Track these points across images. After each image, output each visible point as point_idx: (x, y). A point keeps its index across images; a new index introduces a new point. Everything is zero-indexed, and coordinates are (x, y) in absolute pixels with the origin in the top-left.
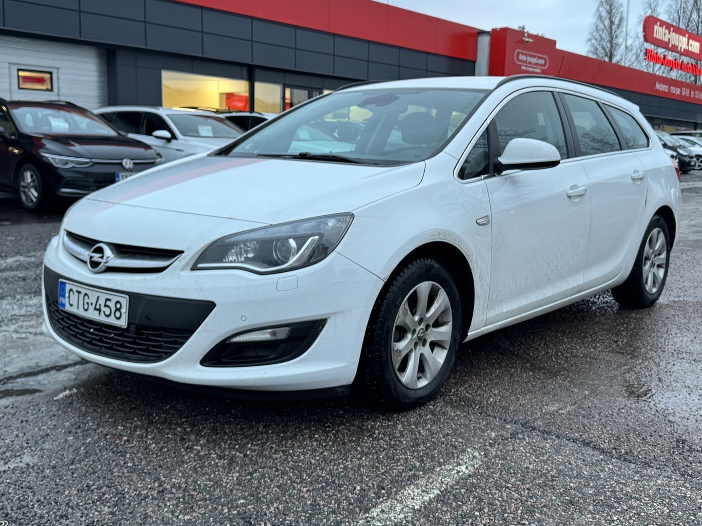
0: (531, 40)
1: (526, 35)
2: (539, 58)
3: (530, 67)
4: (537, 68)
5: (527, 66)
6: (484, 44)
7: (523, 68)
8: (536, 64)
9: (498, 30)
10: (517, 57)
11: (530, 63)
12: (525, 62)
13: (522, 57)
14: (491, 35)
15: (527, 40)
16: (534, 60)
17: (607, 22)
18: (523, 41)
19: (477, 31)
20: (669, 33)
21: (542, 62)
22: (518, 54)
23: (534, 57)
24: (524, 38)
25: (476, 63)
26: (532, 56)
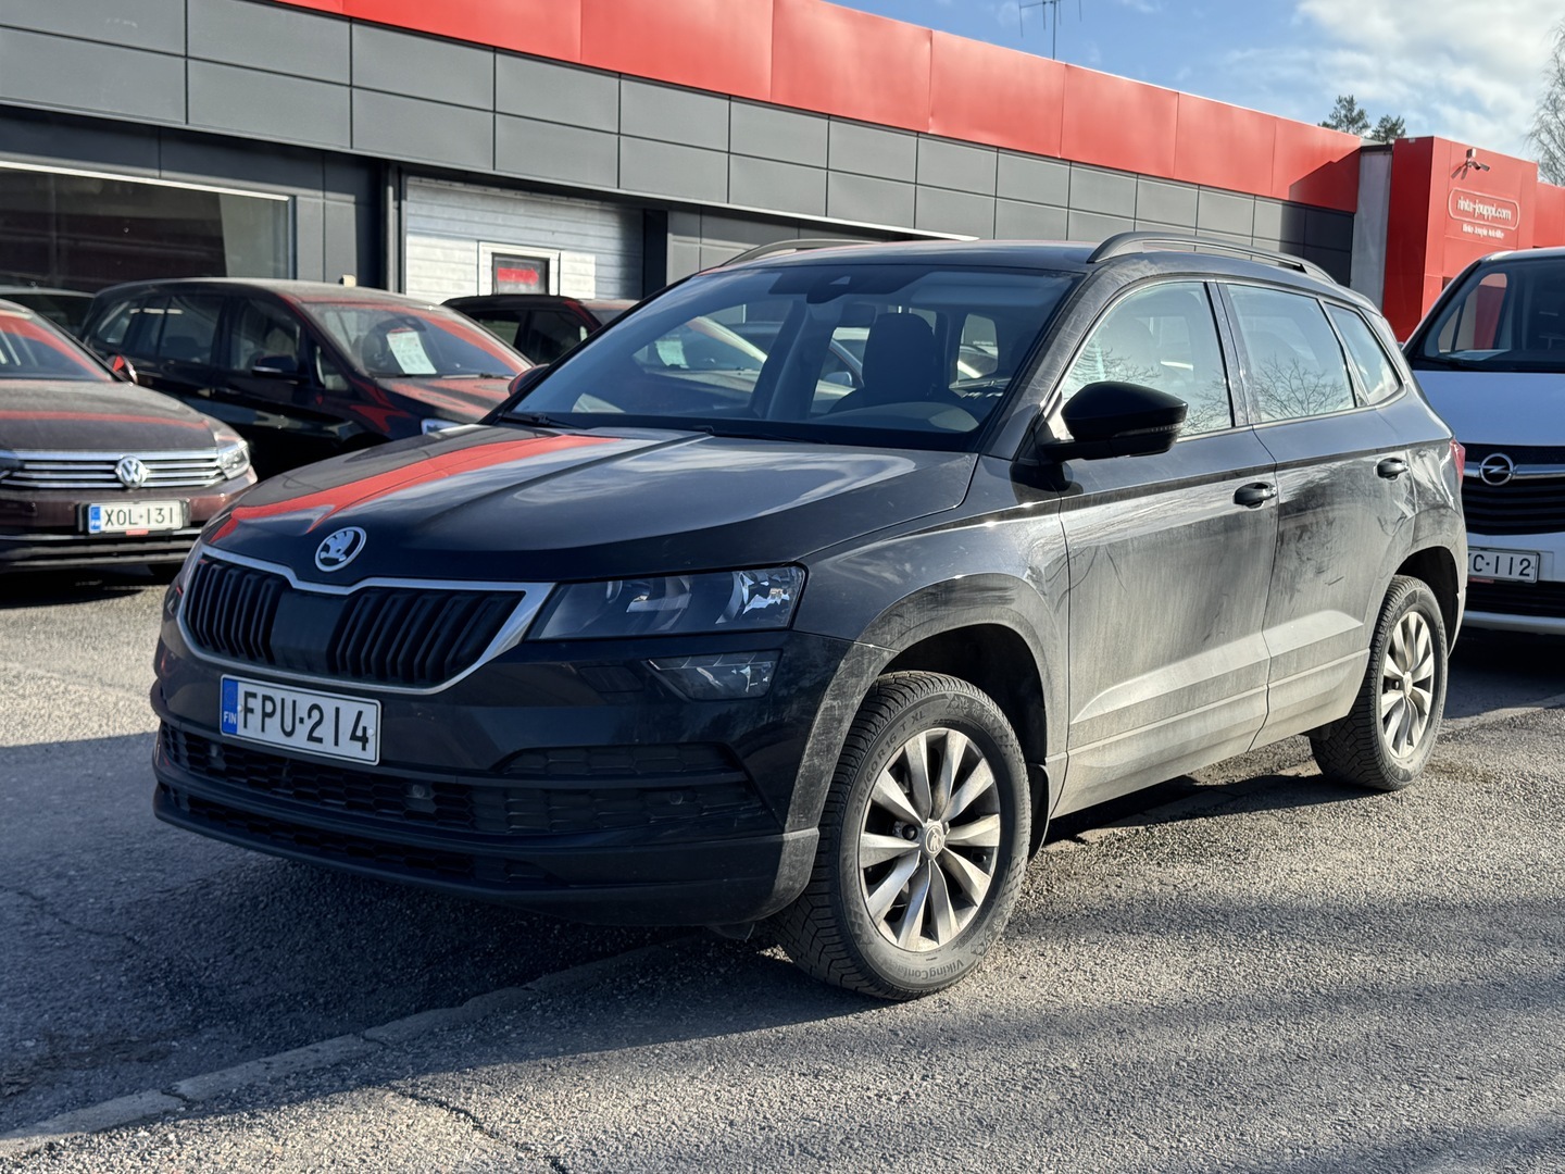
1: (1476, 153)
2: (1502, 204)
3: (1482, 226)
4: (1496, 228)
5: (1474, 225)
6: (1376, 175)
8: (1495, 219)
10: (1455, 204)
11: (1481, 216)
12: (1472, 214)
13: (1464, 205)
14: (1393, 154)
16: (1486, 210)
21: (1506, 213)
22: (1458, 195)
23: (1490, 202)
25: (1355, 216)
26: (1483, 201)
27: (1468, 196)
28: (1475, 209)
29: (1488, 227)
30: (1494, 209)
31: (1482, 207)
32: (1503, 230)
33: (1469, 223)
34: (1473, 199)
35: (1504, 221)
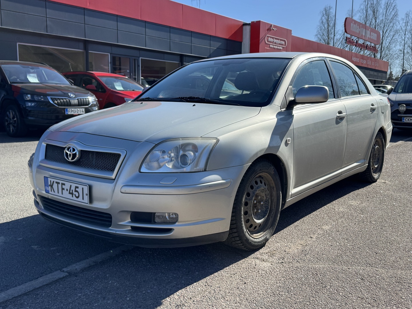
0: (276, 29)
1: (273, 26)
2: (281, 40)
3: (276, 46)
4: (280, 46)
5: (273, 45)
6: (247, 31)
8: (279, 44)
9: (255, 22)
10: (267, 39)
11: (275, 43)
13: (270, 39)
14: (251, 26)
15: (273, 29)
16: (277, 41)
17: (326, 26)
19: (242, 24)
20: (360, 28)
21: (283, 43)
22: (268, 37)
23: (278, 39)
25: (242, 43)
26: (276, 39)
27: (271, 37)
28: (273, 41)
29: (277, 46)
30: (279, 41)
31: (275, 40)
32: (282, 47)
33: (272, 45)
35: (282, 45)
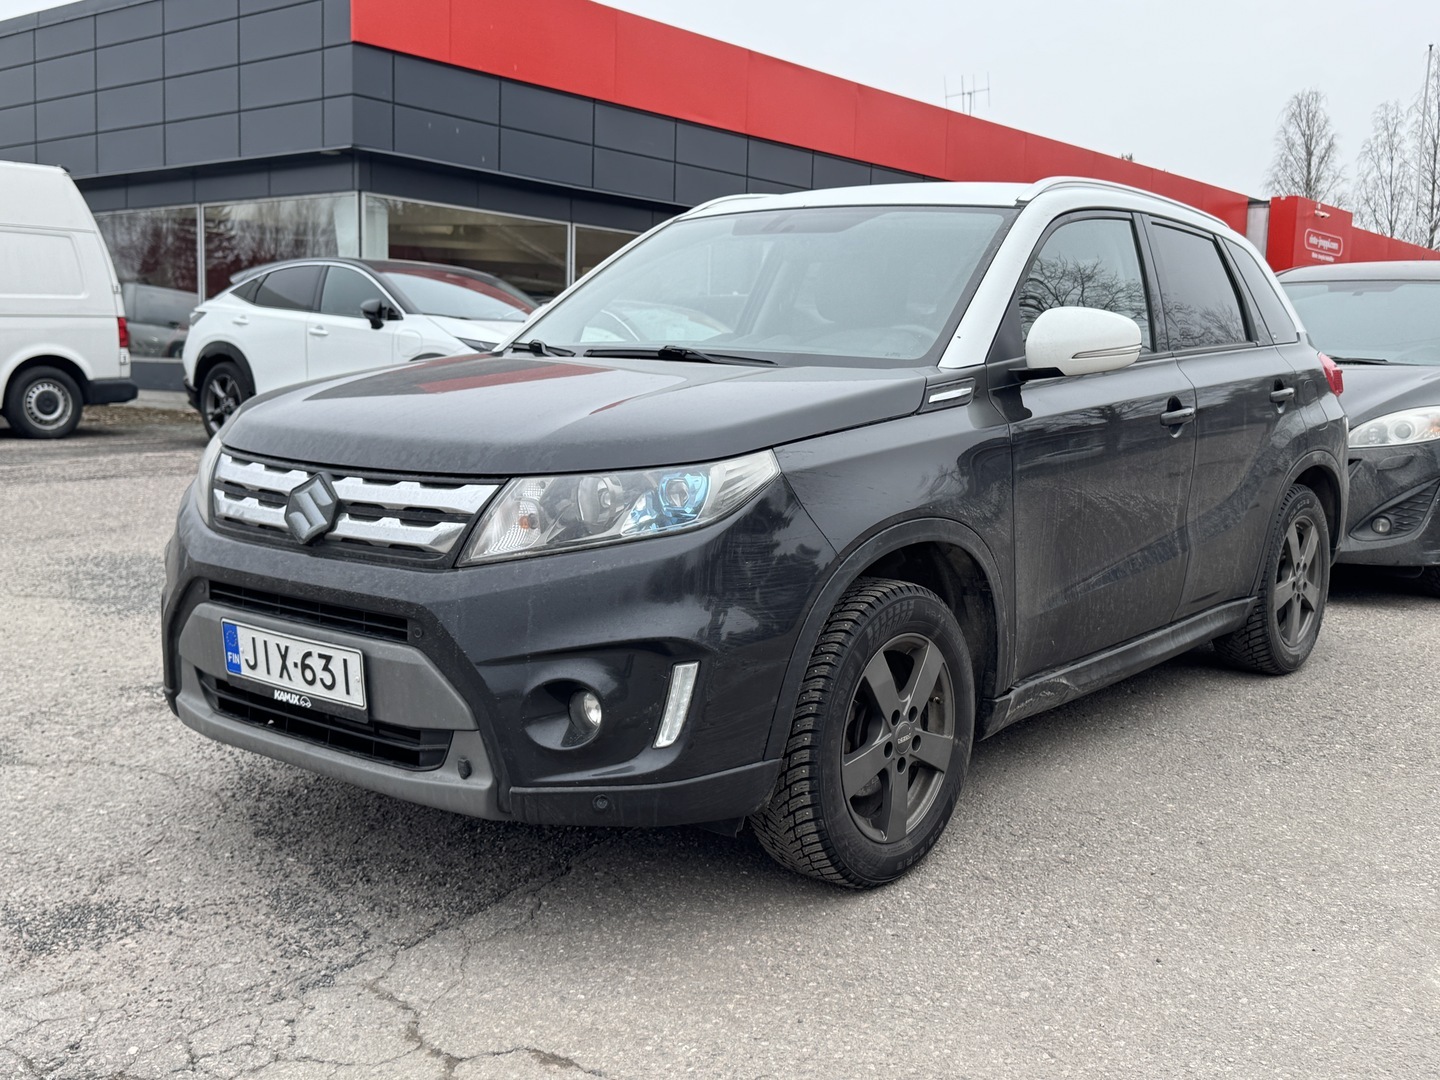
0: (1327, 215)
1: (1319, 206)
2: (1333, 240)
3: (1322, 254)
4: (1329, 255)
5: (1318, 252)
6: (1258, 219)
7: (1314, 255)
8: (1330, 250)
9: (1283, 199)
10: (1308, 240)
11: (1322, 248)
12: (1315, 246)
13: (1313, 240)
14: (1270, 207)
15: (1322, 214)
16: (1326, 244)
18: (1315, 215)
19: (1247, 200)
21: (1335, 246)
22: (1310, 234)
23: (1328, 239)
24: (1316, 212)
26: (1325, 238)
34: (1317, 236)
